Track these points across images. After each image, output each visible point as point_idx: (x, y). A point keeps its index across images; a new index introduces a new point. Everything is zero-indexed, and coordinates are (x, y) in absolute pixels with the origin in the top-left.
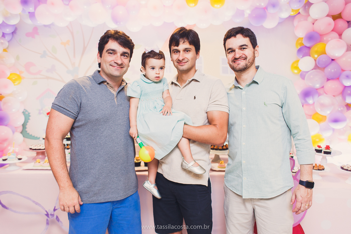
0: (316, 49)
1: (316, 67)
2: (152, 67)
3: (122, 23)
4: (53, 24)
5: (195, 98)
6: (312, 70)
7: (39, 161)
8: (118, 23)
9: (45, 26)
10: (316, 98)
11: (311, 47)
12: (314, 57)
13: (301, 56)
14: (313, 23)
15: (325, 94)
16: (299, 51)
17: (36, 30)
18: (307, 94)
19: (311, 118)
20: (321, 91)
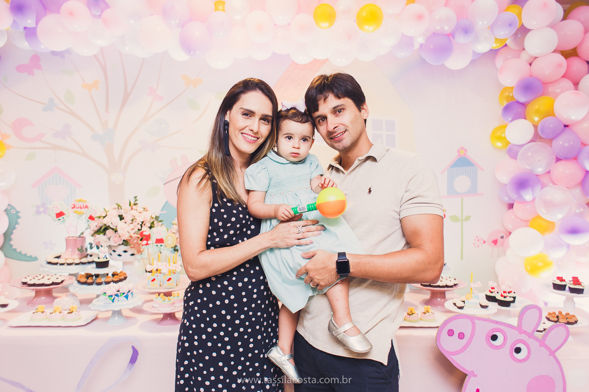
0: (537, 107)
1: (536, 137)
2: (287, 135)
3: (198, 52)
4: (68, 51)
5: (370, 191)
6: (529, 142)
7: (41, 310)
8: (192, 53)
9: (54, 53)
10: (538, 191)
11: (528, 104)
12: (532, 121)
13: (510, 119)
14: (530, 62)
15: (551, 184)
16: (507, 109)
17: (36, 61)
18: (522, 183)
19: (528, 227)
20: (545, 180)
